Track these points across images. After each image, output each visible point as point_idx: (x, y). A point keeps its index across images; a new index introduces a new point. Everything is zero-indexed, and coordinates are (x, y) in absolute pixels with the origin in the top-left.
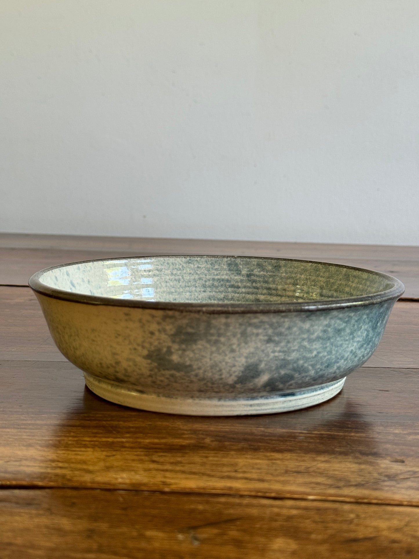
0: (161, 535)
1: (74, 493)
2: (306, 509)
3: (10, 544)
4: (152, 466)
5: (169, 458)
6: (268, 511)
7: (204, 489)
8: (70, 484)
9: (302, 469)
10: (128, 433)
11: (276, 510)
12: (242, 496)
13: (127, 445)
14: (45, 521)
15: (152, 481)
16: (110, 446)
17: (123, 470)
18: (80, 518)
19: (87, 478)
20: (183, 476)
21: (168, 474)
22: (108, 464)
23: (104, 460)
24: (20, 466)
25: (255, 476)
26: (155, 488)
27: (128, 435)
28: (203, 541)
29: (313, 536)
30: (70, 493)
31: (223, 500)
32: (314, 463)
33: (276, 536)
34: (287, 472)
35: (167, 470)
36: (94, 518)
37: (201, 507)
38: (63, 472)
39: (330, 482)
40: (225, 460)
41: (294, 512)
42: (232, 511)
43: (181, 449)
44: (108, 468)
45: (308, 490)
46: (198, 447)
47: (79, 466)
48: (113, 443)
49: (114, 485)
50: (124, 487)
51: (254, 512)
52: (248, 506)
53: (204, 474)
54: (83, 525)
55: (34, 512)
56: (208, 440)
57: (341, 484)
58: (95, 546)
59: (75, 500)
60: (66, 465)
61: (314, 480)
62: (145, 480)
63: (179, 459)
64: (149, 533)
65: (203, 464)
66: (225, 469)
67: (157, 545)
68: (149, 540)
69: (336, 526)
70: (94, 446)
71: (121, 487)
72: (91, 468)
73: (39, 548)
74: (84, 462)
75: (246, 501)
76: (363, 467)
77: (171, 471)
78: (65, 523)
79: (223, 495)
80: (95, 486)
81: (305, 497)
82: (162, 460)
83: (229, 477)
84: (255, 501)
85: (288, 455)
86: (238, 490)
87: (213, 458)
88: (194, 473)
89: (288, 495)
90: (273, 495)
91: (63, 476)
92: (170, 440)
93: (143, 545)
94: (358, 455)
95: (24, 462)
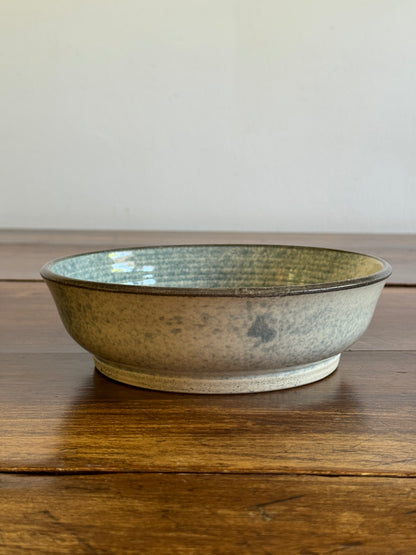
0: (233, 513)
1: (138, 476)
2: (362, 484)
3: (91, 526)
4: (205, 449)
5: (217, 441)
6: (328, 487)
7: (261, 469)
8: (131, 469)
9: (348, 448)
10: (171, 419)
11: (335, 486)
12: (299, 475)
13: (174, 430)
14: (116, 503)
15: (210, 463)
16: (157, 432)
17: (179, 454)
18: (150, 500)
19: (146, 462)
20: (238, 458)
21: (222, 456)
22: (161, 449)
23: (156, 445)
24: (77, 453)
25: (305, 456)
26: (214, 470)
27: (171, 421)
28: (274, 517)
29: (376, 509)
30: (134, 477)
31: (281, 478)
32: (357, 442)
33: (342, 511)
34: (334, 451)
35: (220, 453)
36: (165, 499)
37: (263, 486)
38: (122, 457)
39: (378, 459)
40: (272, 442)
41: (353, 488)
42: (292, 489)
43: (227, 432)
44: (164, 453)
45: (360, 467)
46: (242, 431)
47: (134, 451)
48: (159, 428)
49: (174, 468)
50: (185, 469)
51: (315, 488)
52: (306, 483)
53: (256, 456)
54: (155, 506)
55: (105, 495)
56: (249, 424)
57: (389, 460)
58: (173, 526)
59: (141, 484)
60: (122, 451)
61: (362, 457)
62: (203, 463)
63: (228, 442)
64: (220, 512)
65: (253, 446)
66: (275, 450)
67: (231, 522)
68: (223, 517)
69: (395, 499)
70: (142, 433)
71: (181, 469)
72: (146, 453)
73: (120, 529)
74: (138, 448)
75: (304, 479)
76: (404, 444)
77: (224, 453)
78: (138, 505)
79: (281, 474)
80: (156, 469)
81: (359, 473)
82: (212, 443)
83: (281, 458)
84: (313, 479)
85: (330, 436)
86: (294, 469)
87: (260, 441)
88: (247, 455)
89: (343, 473)
90: (328, 473)
91: (123, 461)
92: (214, 425)
93: (218, 522)
94: (396, 433)
95: (80, 450)
